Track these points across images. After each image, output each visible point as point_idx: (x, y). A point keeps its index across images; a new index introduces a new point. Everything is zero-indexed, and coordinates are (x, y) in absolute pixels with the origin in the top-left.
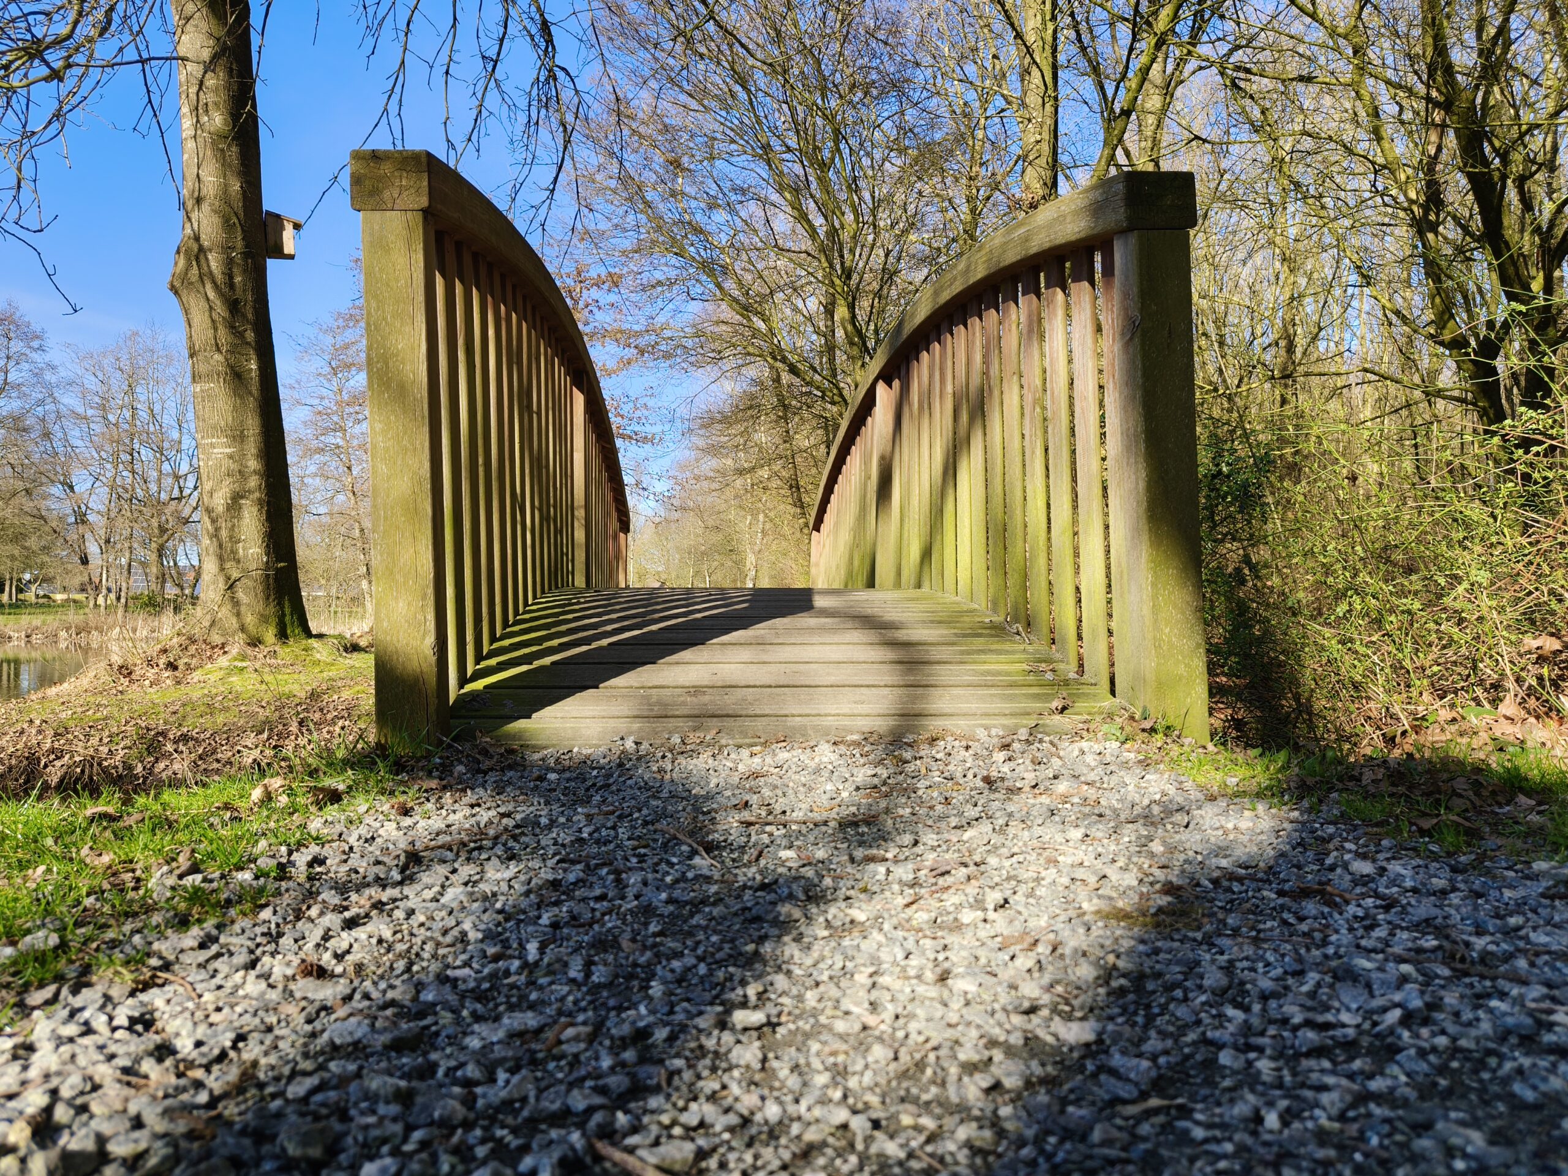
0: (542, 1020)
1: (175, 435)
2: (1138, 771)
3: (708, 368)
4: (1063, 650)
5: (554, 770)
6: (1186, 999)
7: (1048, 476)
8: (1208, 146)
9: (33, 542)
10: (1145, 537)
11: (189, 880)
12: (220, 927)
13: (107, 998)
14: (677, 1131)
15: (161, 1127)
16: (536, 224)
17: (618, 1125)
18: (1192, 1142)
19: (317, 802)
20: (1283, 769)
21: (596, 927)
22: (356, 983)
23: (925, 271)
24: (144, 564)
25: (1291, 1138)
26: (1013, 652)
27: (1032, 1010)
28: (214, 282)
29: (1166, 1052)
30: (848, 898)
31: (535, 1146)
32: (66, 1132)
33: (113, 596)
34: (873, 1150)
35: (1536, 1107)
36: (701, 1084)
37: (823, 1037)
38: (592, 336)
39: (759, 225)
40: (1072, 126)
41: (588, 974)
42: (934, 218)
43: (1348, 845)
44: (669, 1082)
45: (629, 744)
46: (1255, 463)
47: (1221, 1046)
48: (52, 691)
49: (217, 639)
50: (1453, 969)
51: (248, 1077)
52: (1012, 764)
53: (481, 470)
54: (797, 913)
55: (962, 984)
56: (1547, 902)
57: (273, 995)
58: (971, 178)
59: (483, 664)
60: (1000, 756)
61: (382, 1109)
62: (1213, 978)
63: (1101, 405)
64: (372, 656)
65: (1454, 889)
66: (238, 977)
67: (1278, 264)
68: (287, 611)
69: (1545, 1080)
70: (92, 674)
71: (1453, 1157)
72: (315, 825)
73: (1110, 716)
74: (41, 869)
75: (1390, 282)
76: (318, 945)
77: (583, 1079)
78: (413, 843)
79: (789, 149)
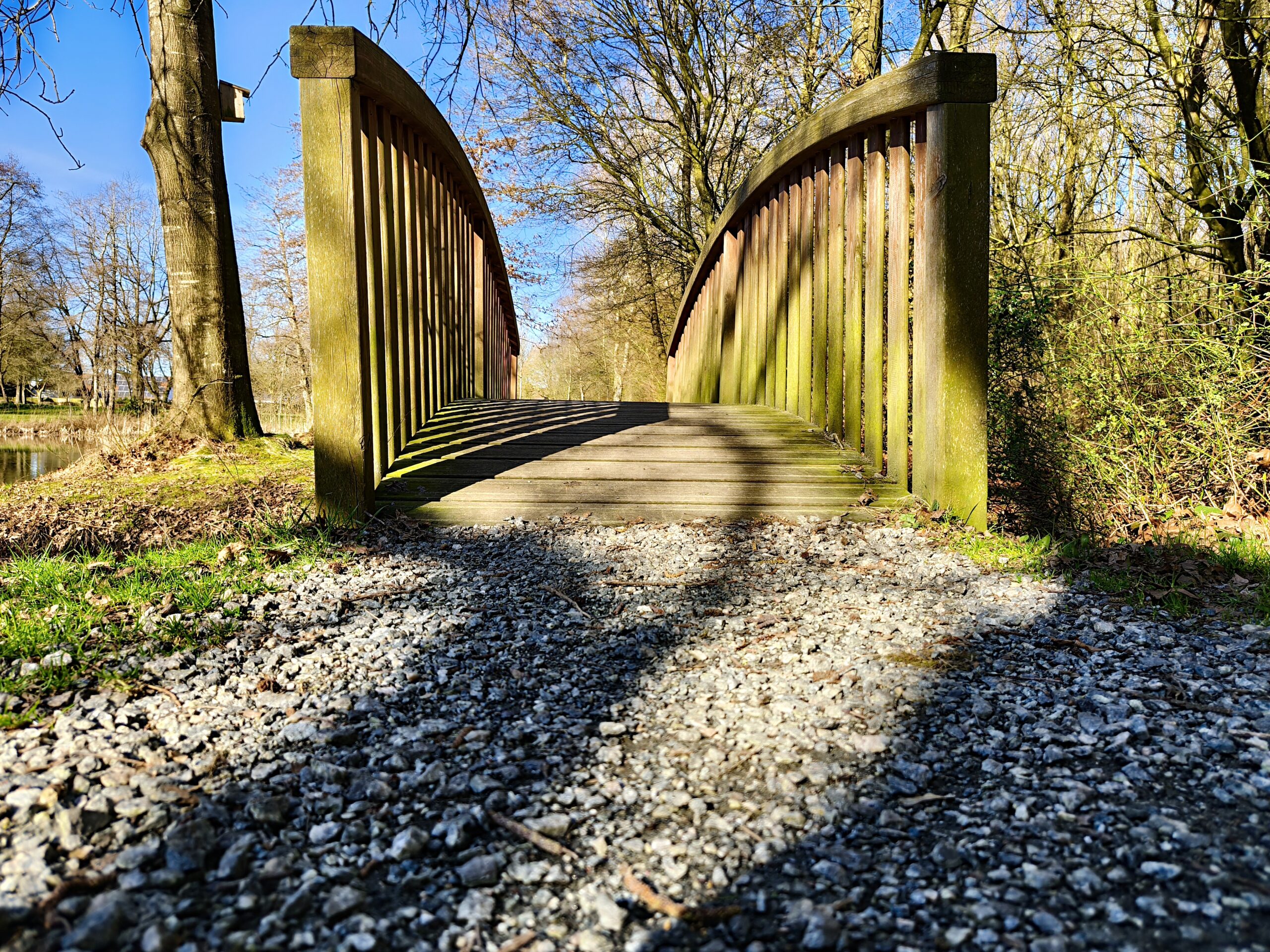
0: (451, 725)
1: (150, 270)
2: (927, 551)
3: (586, 220)
4: (871, 455)
5: (457, 542)
6: (957, 722)
7: (863, 314)
8: (1009, 35)
9: (37, 356)
10: (942, 362)
11: (170, 618)
12: (196, 653)
13: (111, 703)
14: (555, 807)
15: (156, 796)
16: (443, 96)
17: (509, 802)
18: (959, 826)
19: (271, 562)
20: (1046, 550)
21: (492, 660)
22: (304, 696)
23: (768, 139)
24: (127, 375)
25: (1036, 824)
26: (830, 456)
27: (835, 727)
28: (179, 140)
29: (940, 760)
30: (691, 643)
31: (445, 816)
32: (84, 798)
33: (102, 400)
34: (707, 824)
35: (1231, 806)
36: (574, 774)
37: (670, 743)
38: (491, 191)
39: (628, 96)
40: (895, 15)
41: (486, 694)
42: (776, 93)
43: (1094, 610)
44: (550, 772)
45: (519, 523)
46: (1037, 306)
47: (983, 757)
48: (56, 475)
49: (187, 435)
50: (1172, 704)
51: (222, 761)
52: (826, 544)
53: (399, 299)
54: (651, 653)
55: (779, 707)
56: (1252, 655)
57: (240, 704)
58: (808, 59)
59: (401, 457)
60: (816, 538)
61: (326, 788)
62: (980, 706)
63: (911, 254)
64: (312, 453)
65: (1178, 645)
66: (212, 690)
67: (1063, 138)
68: (243, 414)
69: (1238, 786)
70: (88, 462)
71: (1162, 841)
72: (270, 579)
73: (907, 508)
74: (55, 607)
75: (1157, 154)
76: (274, 668)
77: (481, 769)
78: (347, 594)
79: (656, 33)
